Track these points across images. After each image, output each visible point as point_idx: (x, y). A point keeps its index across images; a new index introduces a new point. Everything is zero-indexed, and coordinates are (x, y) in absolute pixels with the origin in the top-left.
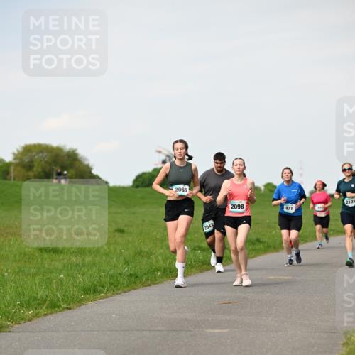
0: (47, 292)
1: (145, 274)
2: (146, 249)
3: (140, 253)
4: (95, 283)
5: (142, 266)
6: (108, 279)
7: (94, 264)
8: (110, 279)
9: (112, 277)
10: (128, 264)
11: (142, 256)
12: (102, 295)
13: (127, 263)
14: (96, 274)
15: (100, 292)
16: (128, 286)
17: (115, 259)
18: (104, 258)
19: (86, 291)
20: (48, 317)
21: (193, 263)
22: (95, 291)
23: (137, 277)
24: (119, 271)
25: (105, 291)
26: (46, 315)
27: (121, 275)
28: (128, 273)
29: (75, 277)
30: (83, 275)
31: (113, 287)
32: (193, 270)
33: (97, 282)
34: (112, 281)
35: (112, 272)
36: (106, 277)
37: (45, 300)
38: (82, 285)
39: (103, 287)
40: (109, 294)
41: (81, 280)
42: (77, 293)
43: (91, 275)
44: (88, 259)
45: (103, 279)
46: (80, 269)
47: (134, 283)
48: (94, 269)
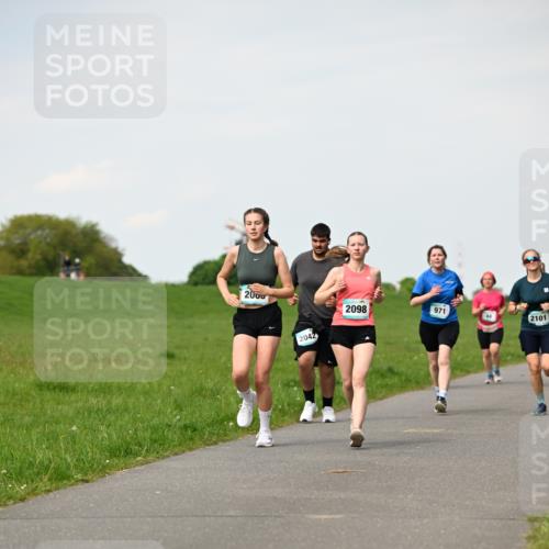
0: (50, 454)
1: (208, 425)
2: (210, 385)
3: (200, 392)
4: (128, 438)
5: (205, 411)
6: (148, 434)
7: (126, 410)
8: (152, 433)
9: (155, 429)
10: (181, 410)
11: (204, 397)
12: (139, 458)
13: (179, 407)
14: (129, 426)
15: (137, 455)
16: (180, 445)
17: (159, 401)
18: (142, 399)
19: (114, 453)
20: (51, 494)
21: (287, 408)
22: (128, 452)
23: (195, 430)
24: (166, 420)
25: (144, 452)
26: (49, 491)
27: (169, 426)
28: (182, 423)
29: (95, 431)
30: (108, 426)
31: (156, 445)
32: (286, 418)
33: (132, 438)
34: (154, 436)
35: (155, 421)
36: (145, 429)
37: (47, 468)
38: (106, 443)
39: (140, 446)
40: (150, 458)
41: (106, 435)
42: (98, 456)
43: (121, 427)
44: (117, 401)
45: (140, 434)
46: (104, 417)
47: (191, 439)
48: (127, 418)
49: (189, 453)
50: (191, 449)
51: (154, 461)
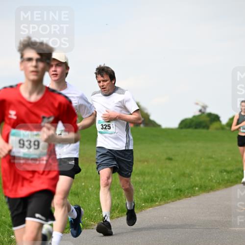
0: (118, 201)
1: (187, 189)
2: (187, 171)
3: (184, 175)
4: (152, 195)
5: (185, 183)
6: (161, 193)
7: (151, 182)
8: (163, 192)
9: (164, 191)
10: (175, 182)
11: (185, 177)
12: (157, 203)
13: (174, 181)
14: (153, 189)
15: (156, 202)
16: (175, 197)
17: (166, 179)
18: (158, 178)
19: (146, 201)
20: (119, 219)
21: (221, 181)
22: (152, 201)
23: (181, 191)
24: (169, 187)
25: (159, 201)
26: (118, 217)
27: (170, 189)
28: (175, 188)
29: (138, 191)
30: (144, 189)
31: (164, 198)
32: (221, 186)
33: (154, 194)
34: (164, 194)
35: (164, 187)
36: (159, 191)
37: (117, 207)
38: (143, 196)
39: (157, 198)
40: (162, 203)
41: (143, 193)
42: (139, 202)
43: (149, 190)
44: (147, 179)
45: (157, 192)
46: (142, 186)
47: (180, 195)
48: (151, 186)
49: (178, 201)
50: (179, 199)
51: (163, 204)
